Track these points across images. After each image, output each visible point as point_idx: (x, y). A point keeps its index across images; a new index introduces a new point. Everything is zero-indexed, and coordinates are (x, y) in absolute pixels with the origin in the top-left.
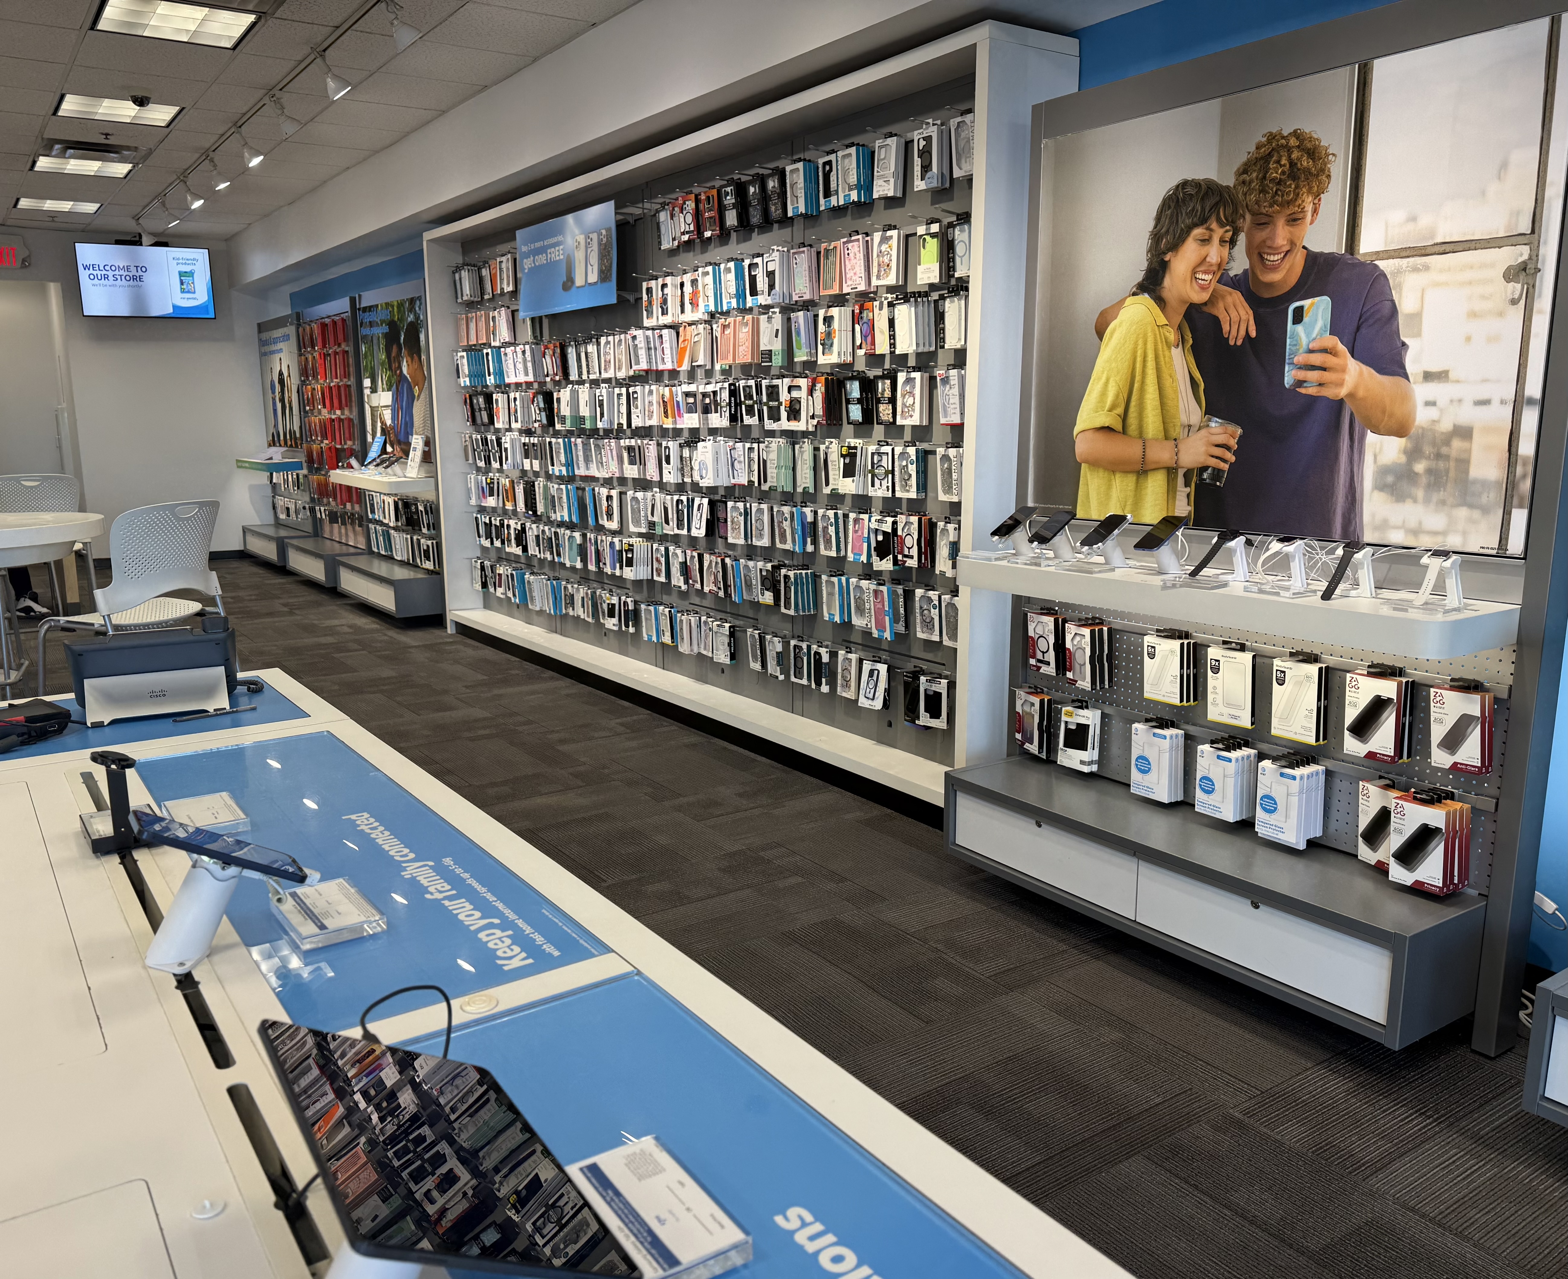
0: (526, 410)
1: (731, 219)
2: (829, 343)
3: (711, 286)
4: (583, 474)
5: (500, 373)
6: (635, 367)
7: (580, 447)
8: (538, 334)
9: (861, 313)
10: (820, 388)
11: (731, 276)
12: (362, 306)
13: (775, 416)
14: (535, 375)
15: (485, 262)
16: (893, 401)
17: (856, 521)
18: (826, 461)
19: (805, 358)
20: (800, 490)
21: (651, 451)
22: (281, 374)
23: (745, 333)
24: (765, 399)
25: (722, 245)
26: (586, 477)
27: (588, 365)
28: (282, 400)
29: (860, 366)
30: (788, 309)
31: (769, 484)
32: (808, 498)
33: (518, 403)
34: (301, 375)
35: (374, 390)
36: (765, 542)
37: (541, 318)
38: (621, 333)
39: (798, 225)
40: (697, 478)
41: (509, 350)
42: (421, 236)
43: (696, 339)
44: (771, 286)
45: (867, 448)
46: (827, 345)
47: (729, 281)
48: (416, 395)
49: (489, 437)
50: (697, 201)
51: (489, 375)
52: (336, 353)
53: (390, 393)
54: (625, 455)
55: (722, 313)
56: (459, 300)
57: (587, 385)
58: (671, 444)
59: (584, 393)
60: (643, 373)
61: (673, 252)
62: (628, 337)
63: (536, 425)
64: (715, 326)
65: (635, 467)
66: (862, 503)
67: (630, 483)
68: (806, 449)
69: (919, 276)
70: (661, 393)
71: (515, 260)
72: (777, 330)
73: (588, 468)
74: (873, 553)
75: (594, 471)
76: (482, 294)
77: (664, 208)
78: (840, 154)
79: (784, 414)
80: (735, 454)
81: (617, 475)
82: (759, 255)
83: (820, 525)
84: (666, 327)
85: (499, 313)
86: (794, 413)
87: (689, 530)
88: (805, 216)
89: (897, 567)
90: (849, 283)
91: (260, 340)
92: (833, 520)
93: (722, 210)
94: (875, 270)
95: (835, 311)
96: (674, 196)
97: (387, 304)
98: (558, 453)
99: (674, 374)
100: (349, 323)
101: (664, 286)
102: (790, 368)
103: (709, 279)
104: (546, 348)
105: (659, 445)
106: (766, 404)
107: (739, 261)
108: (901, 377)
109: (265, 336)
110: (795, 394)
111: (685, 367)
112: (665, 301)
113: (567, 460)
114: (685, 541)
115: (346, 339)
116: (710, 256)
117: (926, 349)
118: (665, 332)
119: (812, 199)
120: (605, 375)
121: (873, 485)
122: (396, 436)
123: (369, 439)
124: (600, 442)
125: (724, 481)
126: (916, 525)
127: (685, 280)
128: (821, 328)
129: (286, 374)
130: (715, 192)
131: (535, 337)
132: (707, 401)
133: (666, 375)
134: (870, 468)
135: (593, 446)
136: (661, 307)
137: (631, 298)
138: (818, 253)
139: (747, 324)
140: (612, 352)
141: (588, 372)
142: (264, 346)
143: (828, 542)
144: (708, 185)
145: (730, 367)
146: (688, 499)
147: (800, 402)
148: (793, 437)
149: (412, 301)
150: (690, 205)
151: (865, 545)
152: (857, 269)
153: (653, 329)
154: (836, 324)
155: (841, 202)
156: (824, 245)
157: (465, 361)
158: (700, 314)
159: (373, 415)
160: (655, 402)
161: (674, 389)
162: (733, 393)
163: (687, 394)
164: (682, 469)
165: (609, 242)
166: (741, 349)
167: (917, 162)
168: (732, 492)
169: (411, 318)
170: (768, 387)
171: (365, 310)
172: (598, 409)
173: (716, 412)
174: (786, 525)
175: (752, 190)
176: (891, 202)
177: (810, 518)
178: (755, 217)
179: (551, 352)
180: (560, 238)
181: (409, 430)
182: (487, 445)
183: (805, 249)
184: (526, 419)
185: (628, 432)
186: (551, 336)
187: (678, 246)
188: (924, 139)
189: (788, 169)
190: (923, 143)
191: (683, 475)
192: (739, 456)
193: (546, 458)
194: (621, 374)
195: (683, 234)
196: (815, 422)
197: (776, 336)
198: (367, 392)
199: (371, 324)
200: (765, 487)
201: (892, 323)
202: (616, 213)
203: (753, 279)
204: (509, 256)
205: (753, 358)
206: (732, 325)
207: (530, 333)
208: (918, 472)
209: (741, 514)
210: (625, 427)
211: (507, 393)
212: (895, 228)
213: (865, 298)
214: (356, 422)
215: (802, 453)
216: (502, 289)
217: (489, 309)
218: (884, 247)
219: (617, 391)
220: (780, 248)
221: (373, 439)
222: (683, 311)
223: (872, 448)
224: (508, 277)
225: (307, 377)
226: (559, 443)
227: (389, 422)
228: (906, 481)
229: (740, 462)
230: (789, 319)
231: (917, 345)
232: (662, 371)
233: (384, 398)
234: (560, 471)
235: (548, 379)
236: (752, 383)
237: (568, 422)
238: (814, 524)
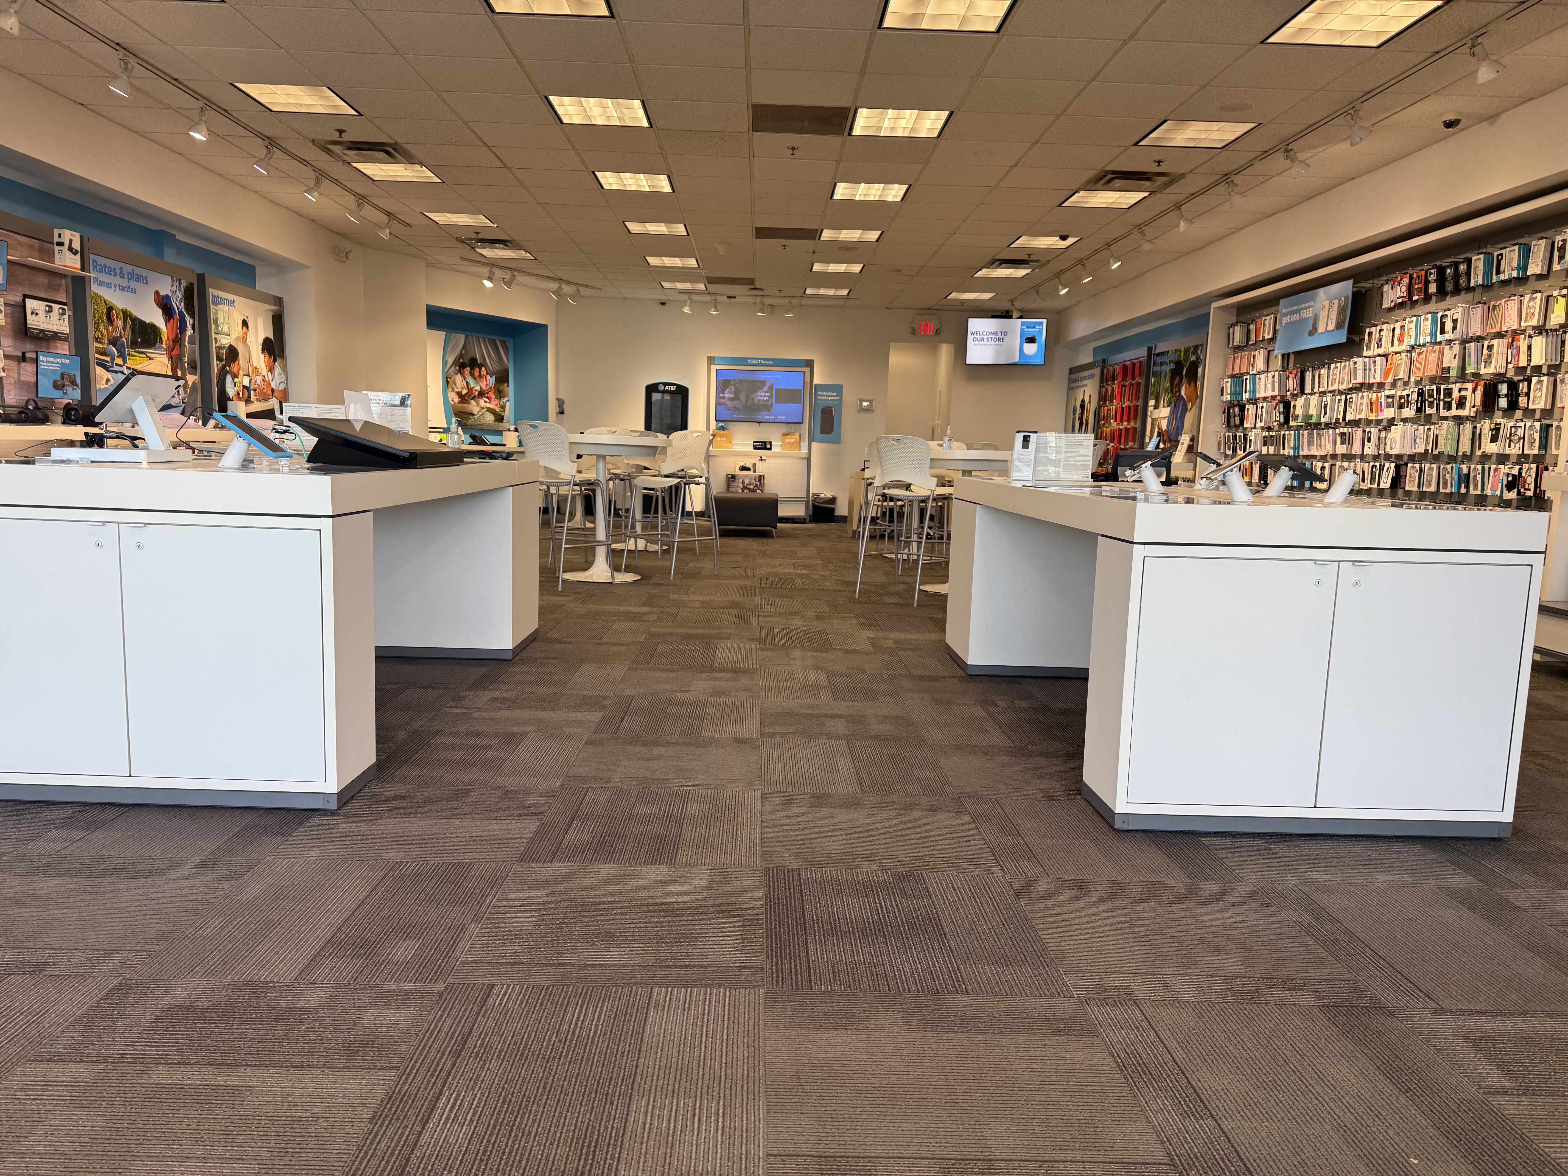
0: (1269, 414)
1: (1433, 288)
2: (1489, 361)
3: (1414, 329)
4: (1305, 454)
5: (1254, 391)
6: (1353, 382)
7: (1306, 436)
8: (1286, 365)
9: (1512, 342)
10: (1480, 389)
11: (1429, 323)
12: (1156, 352)
13: (1448, 407)
14: (1279, 391)
15: (1253, 321)
16: (1528, 395)
17: (1496, 470)
18: (1480, 434)
19: (1473, 371)
20: (1460, 454)
21: (1358, 434)
22: (1083, 401)
23: (1433, 357)
24: (1442, 397)
25: (1425, 304)
26: (1308, 456)
27: (1319, 383)
28: (1081, 419)
29: (1510, 374)
30: (1464, 342)
31: (1438, 450)
32: (1467, 458)
33: (1264, 410)
34: (1099, 401)
35: (1156, 407)
36: (1433, 488)
37: (1289, 354)
38: (1346, 361)
39: (1478, 292)
40: (1388, 450)
41: (1262, 376)
42: (1210, 304)
43: (1399, 362)
44: (1454, 328)
45: (1506, 424)
46: (1487, 362)
47: (1427, 326)
48: (1189, 408)
49: (1238, 434)
50: (1411, 278)
51: (1246, 392)
52: (1131, 384)
53: (1169, 408)
54: (1339, 439)
55: (1420, 346)
56: (1231, 345)
57: (1317, 395)
58: (1372, 430)
59: (1314, 400)
60: (1359, 386)
61: (1390, 310)
62: (1351, 363)
63: (1275, 424)
64: (1413, 354)
65: (1345, 446)
66: (1503, 459)
67: (1340, 458)
68: (1468, 427)
69: (1552, 319)
70: (1370, 397)
71: (1276, 318)
72: (1456, 355)
73: (1310, 450)
74: (1505, 488)
75: (1314, 452)
76: (1248, 340)
77: (1387, 283)
78: (1508, 249)
79: (1454, 406)
80: (1417, 433)
81: (1331, 453)
82: (1449, 310)
83: (1472, 475)
84: (1379, 355)
85: (1259, 352)
86: (1461, 404)
87: (1379, 484)
88: (1483, 286)
89: (1519, 497)
90: (1507, 324)
91: (1070, 379)
92: (1480, 471)
93: (1427, 283)
94: (1524, 317)
95: (1495, 342)
96: (1395, 275)
97: (1176, 351)
98: (1289, 441)
99: (1381, 385)
100: (1144, 364)
101: (1381, 330)
102: (1462, 377)
103: (1413, 325)
104: (1291, 373)
105: (1364, 431)
106: (1443, 400)
107: (1434, 314)
108: (1534, 380)
109: (1073, 376)
110: (1463, 393)
111: (1390, 380)
112: (1380, 340)
113: (1295, 445)
114: (1375, 493)
115: (1140, 375)
116: (1416, 311)
117: (1553, 363)
118: (1378, 359)
119: (1487, 275)
120: (1330, 388)
121: (1509, 447)
122: (1169, 437)
123: (1147, 440)
124: (1321, 432)
125: (1408, 451)
126: (1535, 469)
127: (1396, 326)
128: (1485, 352)
129: (1087, 401)
130: (1423, 273)
131: (1283, 367)
132: (1403, 401)
133: (1376, 385)
134: (1508, 436)
135: (1315, 435)
136: (1377, 344)
137: (1357, 339)
138: (1489, 308)
139: (1435, 352)
140: (1338, 373)
141: (1319, 387)
142: (1072, 382)
143: (1476, 485)
144: (1419, 268)
145: (1421, 379)
146: (1380, 465)
147: (1466, 398)
148: (1459, 420)
149: (1196, 348)
150: (1406, 281)
151: (1500, 484)
152: (1512, 317)
153: (1370, 357)
154: (1495, 350)
155: (1506, 278)
156: (1492, 303)
157: (1229, 385)
158: (1405, 346)
159: (1152, 424)
160: (1364, 404)
161: (1379, 394)
162: (1421, 394)
163: (1388, 397)
164: (1379, 445)
165: (1345, 305)
166: (1429, 367)
167: (1556, 254)
168: (1412, 458)
169: (1194, 358)
170: (1445, 390)
171: (1158, 355)
172: (1323, 410)
173: (1407, 407)
174: (1448, 477)
175: (1449, 271)
176: (1540, 277)
177: (1465, 471)
178: (1449, 287)
179: (1293, 376)
180: (1311, 303)
181: (1179, 432)
182: (1236, 439)
183: (1480, 305)
184: (1269, 420)
185: (1343, 424)
186: (1295, 365)
187: (1395, 306)
188: (1562, 241)
189: (1473, 259)
190: (1561, 243)
191: (1379, 449)
192: (1420, 434)
193: (1279, 445)
194: (1342, 388)
195: (1398, 298)
196: (1475, 409)
197: (1455, 358)
198: (1150, 409)
199: (1162, 364)
200: (1436, 452)
201: (1530, 347)
202: (1353, 287)
203: (1443, 325)
204: (1272, 316)
205: (1437, 371)
206: (1425, 353)
207: (1280, 364)
208: (1540, 438)
209: (1417, 472)
210: (1341, 420)
211: (1256, 404)
212: (1540, 292)
213: (1515, 334)
214: (1139, 429)
215: (1464, 430)
216: (1263, 337)
217: (1252, 350)
218: (1531, 304)
219: (1338, 397)
220: (1464, 305)
221: (1150, 441)
222: (1392, 346)
223: (1511, 424)
224: (1269, 329)
225: (1105, 402)
226: (1291, 434)
227: (1164, 428)
228: (1532, 444)
229: (1420, 438)
230: (1465, 348)
231: (1546, 360)
232: (1373, 384)
233: (1164, 412)
234: (1289, 452)
235: (1289, 393)
236: (1434, 387)
237: (1300, 419)
238: (1469, 474)
